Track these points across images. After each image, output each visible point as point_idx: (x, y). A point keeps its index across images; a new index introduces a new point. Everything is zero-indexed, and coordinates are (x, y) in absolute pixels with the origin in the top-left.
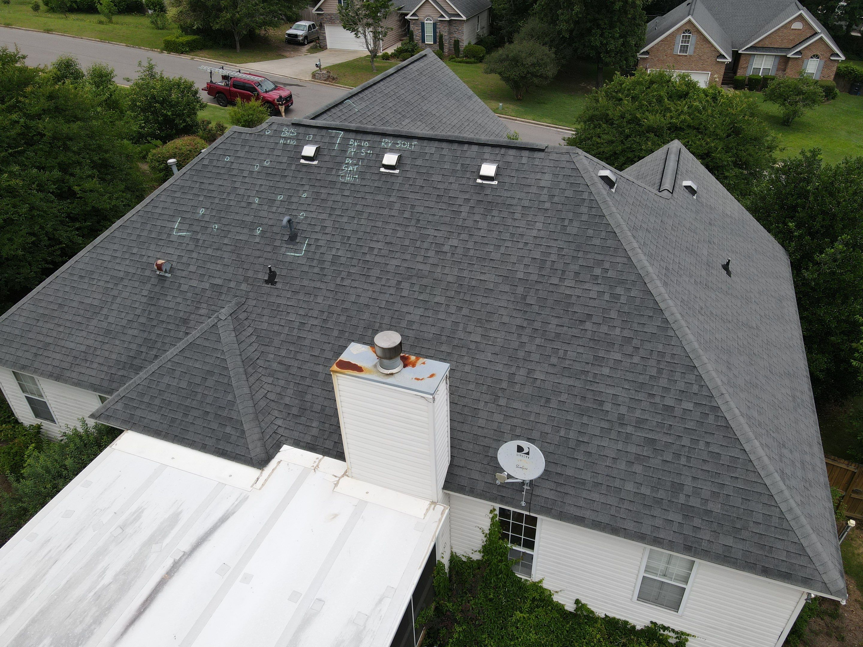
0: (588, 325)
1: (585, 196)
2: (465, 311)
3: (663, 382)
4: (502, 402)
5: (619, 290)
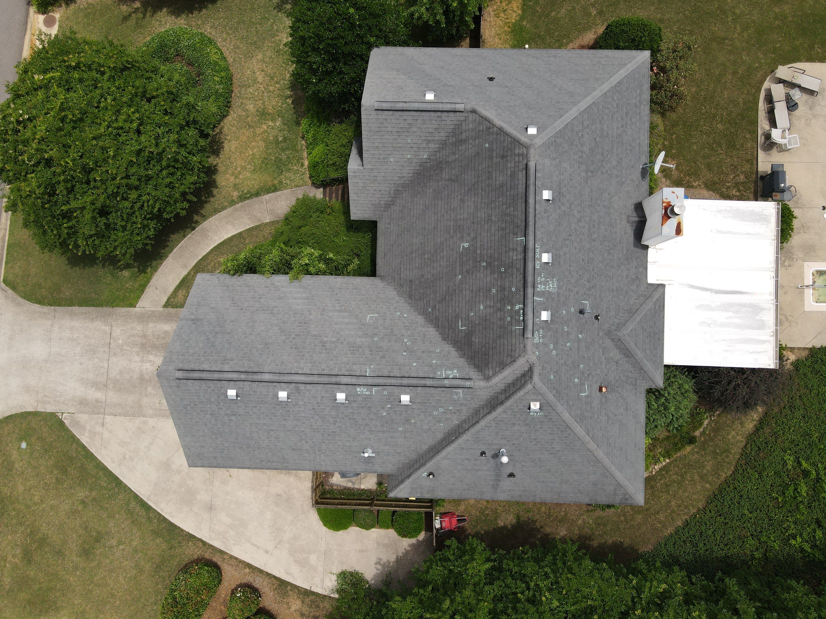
0: (598, 139)
1: (553, 139)
2: (598, 202)
3: (610, 106)
4: (624, 180)
5: (585, 124)
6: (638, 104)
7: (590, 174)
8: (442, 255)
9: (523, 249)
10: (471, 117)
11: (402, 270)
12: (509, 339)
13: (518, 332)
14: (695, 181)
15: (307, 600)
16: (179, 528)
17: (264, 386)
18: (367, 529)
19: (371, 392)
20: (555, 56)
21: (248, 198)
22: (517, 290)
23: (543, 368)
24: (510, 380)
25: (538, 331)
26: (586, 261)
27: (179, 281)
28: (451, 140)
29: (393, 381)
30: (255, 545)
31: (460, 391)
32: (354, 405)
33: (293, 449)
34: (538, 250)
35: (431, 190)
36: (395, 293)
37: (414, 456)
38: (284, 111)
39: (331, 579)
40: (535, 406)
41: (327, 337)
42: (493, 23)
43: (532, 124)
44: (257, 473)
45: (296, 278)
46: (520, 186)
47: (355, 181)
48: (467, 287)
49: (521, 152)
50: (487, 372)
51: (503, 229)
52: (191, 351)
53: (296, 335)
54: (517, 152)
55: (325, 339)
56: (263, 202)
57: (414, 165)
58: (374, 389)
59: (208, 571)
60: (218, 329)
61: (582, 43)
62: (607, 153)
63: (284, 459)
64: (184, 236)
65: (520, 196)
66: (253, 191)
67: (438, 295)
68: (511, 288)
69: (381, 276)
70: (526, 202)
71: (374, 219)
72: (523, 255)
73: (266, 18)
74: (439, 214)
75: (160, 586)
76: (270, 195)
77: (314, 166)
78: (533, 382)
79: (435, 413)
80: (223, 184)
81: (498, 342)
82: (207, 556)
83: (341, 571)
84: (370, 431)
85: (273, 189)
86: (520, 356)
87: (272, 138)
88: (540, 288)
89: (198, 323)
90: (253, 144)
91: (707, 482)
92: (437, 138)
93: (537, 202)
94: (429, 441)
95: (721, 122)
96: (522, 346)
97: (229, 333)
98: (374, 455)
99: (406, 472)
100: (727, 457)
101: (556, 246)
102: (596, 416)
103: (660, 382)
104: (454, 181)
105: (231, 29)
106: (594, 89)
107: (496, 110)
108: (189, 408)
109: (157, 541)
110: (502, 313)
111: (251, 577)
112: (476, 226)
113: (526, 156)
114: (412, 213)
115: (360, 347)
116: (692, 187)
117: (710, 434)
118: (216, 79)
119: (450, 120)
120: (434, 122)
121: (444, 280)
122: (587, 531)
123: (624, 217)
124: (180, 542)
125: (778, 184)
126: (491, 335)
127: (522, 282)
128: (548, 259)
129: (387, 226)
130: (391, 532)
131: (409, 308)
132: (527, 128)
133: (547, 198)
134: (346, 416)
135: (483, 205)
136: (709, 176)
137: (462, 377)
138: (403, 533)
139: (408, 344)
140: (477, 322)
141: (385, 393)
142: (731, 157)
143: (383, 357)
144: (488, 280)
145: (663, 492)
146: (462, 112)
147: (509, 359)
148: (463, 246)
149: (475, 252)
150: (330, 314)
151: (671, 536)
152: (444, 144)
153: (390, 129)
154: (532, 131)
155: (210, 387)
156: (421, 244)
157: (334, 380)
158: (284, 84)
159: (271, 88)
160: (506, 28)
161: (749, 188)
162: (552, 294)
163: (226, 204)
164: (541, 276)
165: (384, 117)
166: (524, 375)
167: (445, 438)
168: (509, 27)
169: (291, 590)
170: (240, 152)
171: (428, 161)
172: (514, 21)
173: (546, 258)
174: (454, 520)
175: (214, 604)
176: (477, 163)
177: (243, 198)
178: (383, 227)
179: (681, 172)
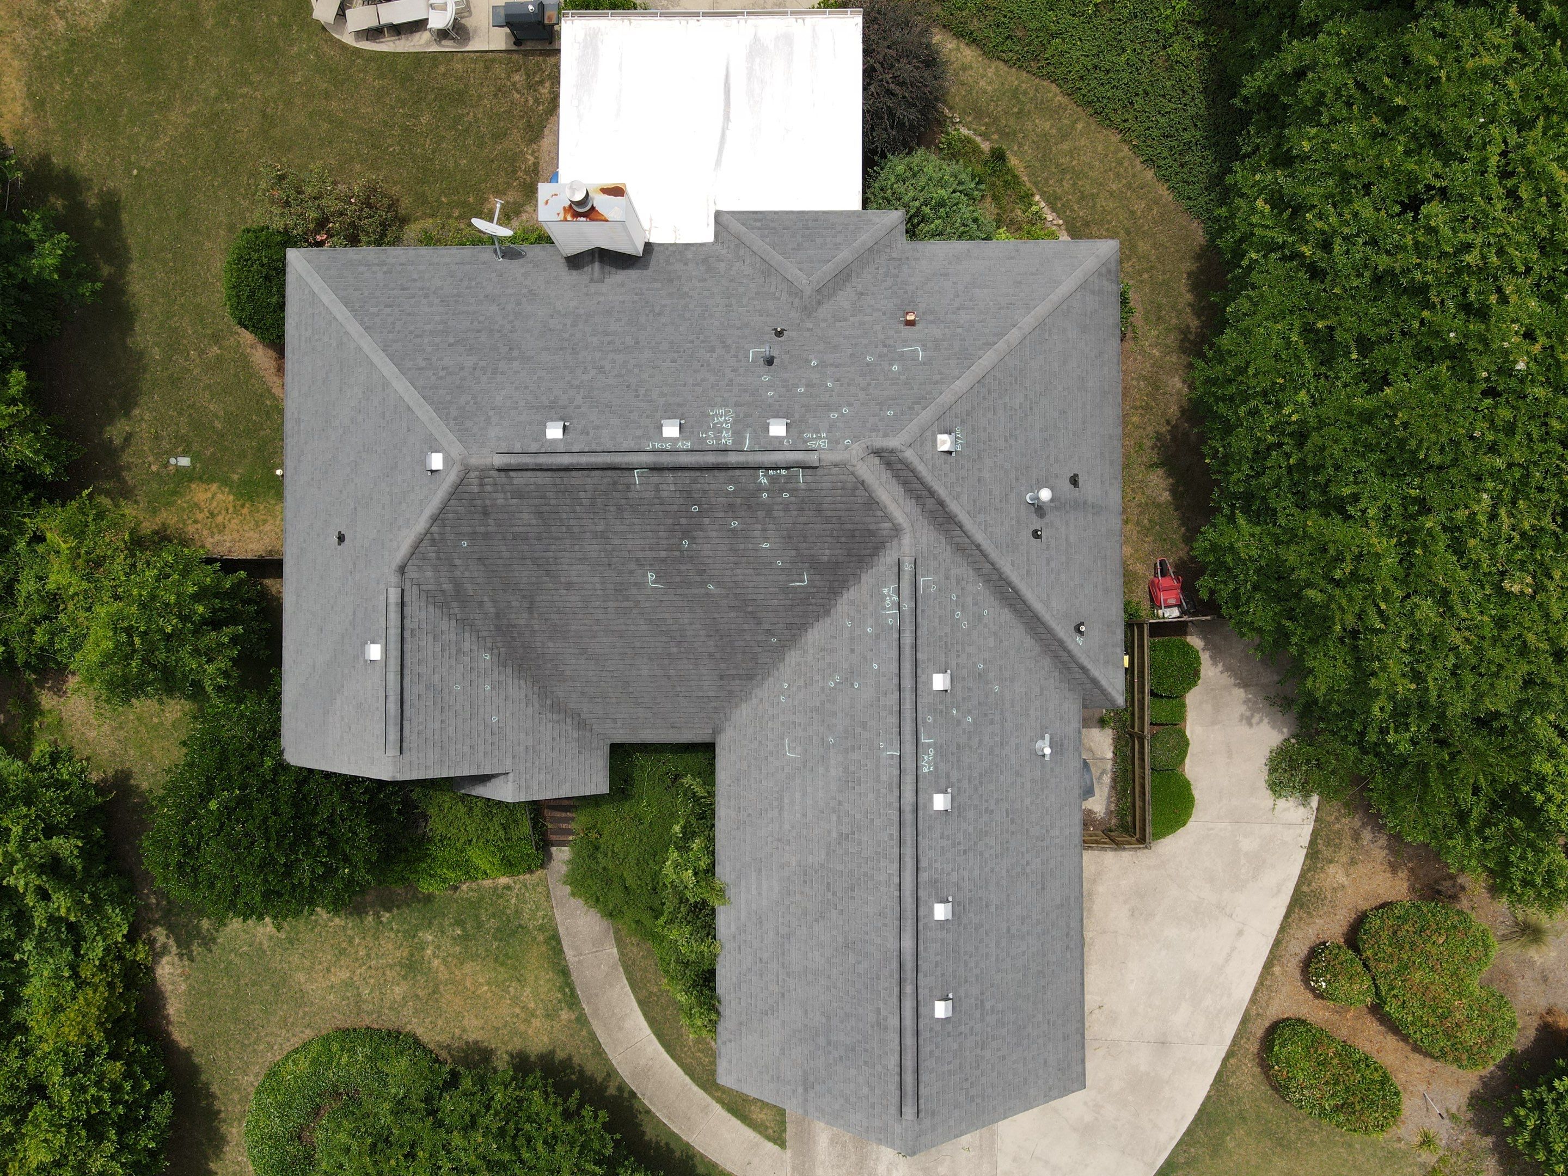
0: (451, 340)
1: (452, 423)
2: (567, 336)
3: (390, 320)
4: (525, 291)
5: (423, 364)
6: (385, 269)
7: (515, 353)
8: (671, 622)
9: (655, 473)
10: (412, 573)
11: (701, 694)
12: (823, 493)
13: (809, 479)
14: (526, 160)
15: (1326, 853)
16: (1203, 1104)
17: (925, 949)
18: (1188, 745)
19: (929, 745)
20: (298, 421)
21: (573, 990)
22: (732, 481)
23: (874, 429)
24: (898, 490)
25: (805, 442)
26: (676, 355)
27: (734, 1119)
28: (456, 610)
29: (908, 706)
30: (1229, 955)
31: (921, 581)
32: (954, 775)
33: (1043, 888)
34: (658, 446)
35: (551, 644)
36: (744, 706)
37: (1047, 662)
38: (406, 927)
39: (1285, 810)
40: (944, 442)
41: (829, 832)
42: (236, 535)
43: (424, 461)
44: (1092, 956)
45: (721, 893)
46: (540, 481)
47: (536, 787)
48: (729, 573)
49: (476, 481)
50: (885, 533)
51: (620, 510)
52: (865, 1090)
53: (829, 890)
54: (475, 489)
55: (834, 835)
56: (579, 962)
57: (503, 678)
58: (924, 740)
59: (1282, 1046)
60: (822, 1040)
61: (273, 370)
62: (476, 323)
63: (1062, 905)
64: (648, 1112)
65: (558, 481)
66: (559, 981)
67: (746, 626)
68: (730, 493)
69: (714, 733)
70: (567, 469)
71: (607, 750)
72: (666, 473)
73: (226, 968)
74: (595, 628)
75: (1317, 1138)
76: (565, 949)
77: (509, 866)
78: (899, 447)
79: (965, 625)
80: (546, 1039)
81: (829, 513)
82: (1254, 1047)
83: (1269, 792)
84: (1002, 744)
85: (554, 943)
86: (853, 474)
87: (458, 949)
88: (727, 439)
89: (811, 1078)
90: (468, 984)
91: (1073, 127)
92: (454, 638)
93: (569, 449)
94: (1018, 634)
95: (416, 117)
96: (834, 470)
97: (829, 1018)
98: (1047, 736)
99: (1077, 676)
100: (1025, 93)
101: (648, 412)
102: (960, 330)
103: (895, 217)
104: (532, 603)
105: (247, 1036)
106: (358, 349)
107: (399, 529)
108: (973, 1092)
109: (1231, 1145)
110: (776, 507)
111: (1289, 961)
112: (614, 560)
113: (484, 471)
114: (594, 679)
115: (846, 769)
116: (536, 165)
117: (986, 124)
118: (344, 1060)
119: (419, 613)
120: (423, 643)
121: (716, 616)
122: (1172, 340)
123: (593, 288)
124: (1232, 1102)
125: (529, 14)
126: (817, 526)
127: (716, 473)
128: (673, 425)
129: (619, 725)
130: (1192, 698)
131: (771, 679)
132: (432, 471)
133: (561, 431)
134: (976, 790)
135: (577, 547)
136: (516, 135)
137: (895, 578)
138: (1191, 676)
139: (838, 679)
140: (794, 553)
141: (930, 719)
142: (480, 98)
143: (864, 725)
144: (714, 534)
145: (1094, 206)
146: (403, 590)
147: (860, 492)
148: (654, 582)
149: (664, 560)
150: (787, 826)
151: (1172, 189)
152: (465, 623)
153: (437, 725)
154: (436, 461)
155: (931, 1052)
156: (651, 659)
157: (909, 817)
158: (353, 928)
159: (362, 953)
160: (245, 511)
161: (537, 63)
162: (738, 416)
163: (584, 1033)
164: (706, 438)
165: (415, 736)
166: (889, 465)
167: (1011, 605)
168: (243, 506)
169: (1309, 885)
170: (485, 1008)
171: (495, 651)
172: (231, 497)
173: (671, 430)
174: (1163, 582)
175: (1345, 1032)
176: (499, 561)
177: (572, 1001)
178: (621, 731)
179: (509, 185)
